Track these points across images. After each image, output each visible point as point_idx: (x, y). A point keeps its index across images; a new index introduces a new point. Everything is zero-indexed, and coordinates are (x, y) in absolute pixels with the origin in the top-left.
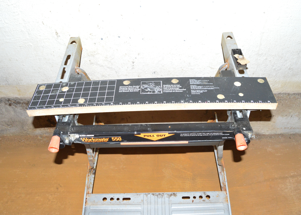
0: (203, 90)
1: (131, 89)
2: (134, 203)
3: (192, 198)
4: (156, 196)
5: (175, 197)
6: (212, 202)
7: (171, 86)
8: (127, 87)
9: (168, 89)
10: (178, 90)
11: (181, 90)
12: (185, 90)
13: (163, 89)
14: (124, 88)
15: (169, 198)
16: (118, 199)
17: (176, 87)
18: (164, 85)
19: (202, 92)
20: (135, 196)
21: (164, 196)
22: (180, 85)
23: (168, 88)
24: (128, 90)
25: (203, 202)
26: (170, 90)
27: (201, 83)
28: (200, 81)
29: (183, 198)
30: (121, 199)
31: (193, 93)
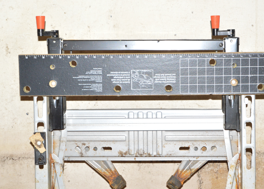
0: (90, 75)
1: (163, 77)
2: (175, 142)
3: (99, 148)
4: (145, 152)
5: (121, 150)
6: (73, 142)
7: (122, 81)
8: (168, 82)
9: (125, 76)
10: (115, 75)
11: (112, 74)
12: (108, 75)
13: (130, 76)
14: (171, 79)
15: (129, 149)
16: (196, 149)
17: (117, 80)
18: (129, 82)
19: (92, 72)
20: (173, 153)
21: (135, 152)
22: (113, 82)
23: (125, 78)
24: (167, 76)
25: (85, 142)
26: (124, 75)
27: (90, 86)
28: (91, 88)
29: (110, 148)
30: (192, 149)
31: (101, 70)
